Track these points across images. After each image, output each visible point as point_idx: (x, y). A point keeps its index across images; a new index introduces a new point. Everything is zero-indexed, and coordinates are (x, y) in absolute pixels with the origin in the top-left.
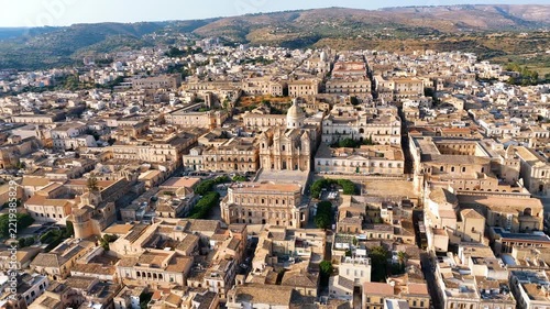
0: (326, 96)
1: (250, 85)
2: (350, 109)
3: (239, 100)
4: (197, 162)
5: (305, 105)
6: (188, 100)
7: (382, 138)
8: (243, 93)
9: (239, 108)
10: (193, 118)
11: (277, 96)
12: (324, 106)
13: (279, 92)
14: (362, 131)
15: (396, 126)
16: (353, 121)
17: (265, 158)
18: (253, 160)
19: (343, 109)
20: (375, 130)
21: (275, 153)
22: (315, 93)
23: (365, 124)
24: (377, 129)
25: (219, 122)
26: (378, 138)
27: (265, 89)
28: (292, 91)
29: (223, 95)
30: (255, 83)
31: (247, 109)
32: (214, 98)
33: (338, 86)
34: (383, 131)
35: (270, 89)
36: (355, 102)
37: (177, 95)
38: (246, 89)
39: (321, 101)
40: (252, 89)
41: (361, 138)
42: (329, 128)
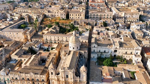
0: (89, 20)
1: (49, 12)
2: (103, 29)
3: (42, 21)
4: (6, 79)
5: (78, 26)
6: (17, 18)
7: (128, 56)
8: (45, 16)
9: (43, 26)
10: (15, 33)
11: (63, 19)
12: (89, 27)
13: (64, 17)
14: (116, 51)
15: (138, 50)
16: (111, 45)
17: (53, 81)
18: (45, 80)
19: (100, 29)
20: (124, 51)
21: (61, 79)
22: (84, 18)
23: (118, 47)
24: (126, 51)
25: (29, 38)
26: (125, 56)
27: (57, 14)
28: (71, 17)
29: (35, 17)
30: (51, 10)
31: (47, 26)
32: (30, 18)
33: (96, 14)
34: (129, 52)
35: (59, 14)
36: (105, 25)
37: (11, 15)
38: (47, 14)
39: (87, 24)
40: (50, 14)
41: (115, 55)
42: (95, 49)
